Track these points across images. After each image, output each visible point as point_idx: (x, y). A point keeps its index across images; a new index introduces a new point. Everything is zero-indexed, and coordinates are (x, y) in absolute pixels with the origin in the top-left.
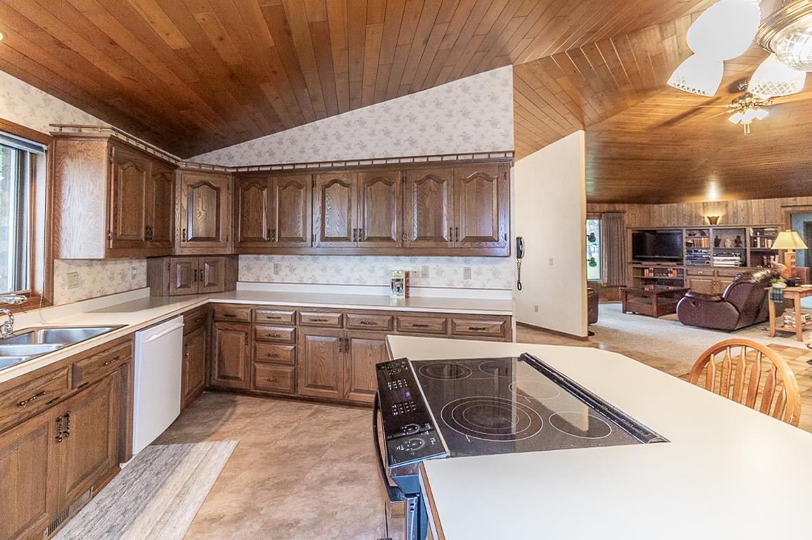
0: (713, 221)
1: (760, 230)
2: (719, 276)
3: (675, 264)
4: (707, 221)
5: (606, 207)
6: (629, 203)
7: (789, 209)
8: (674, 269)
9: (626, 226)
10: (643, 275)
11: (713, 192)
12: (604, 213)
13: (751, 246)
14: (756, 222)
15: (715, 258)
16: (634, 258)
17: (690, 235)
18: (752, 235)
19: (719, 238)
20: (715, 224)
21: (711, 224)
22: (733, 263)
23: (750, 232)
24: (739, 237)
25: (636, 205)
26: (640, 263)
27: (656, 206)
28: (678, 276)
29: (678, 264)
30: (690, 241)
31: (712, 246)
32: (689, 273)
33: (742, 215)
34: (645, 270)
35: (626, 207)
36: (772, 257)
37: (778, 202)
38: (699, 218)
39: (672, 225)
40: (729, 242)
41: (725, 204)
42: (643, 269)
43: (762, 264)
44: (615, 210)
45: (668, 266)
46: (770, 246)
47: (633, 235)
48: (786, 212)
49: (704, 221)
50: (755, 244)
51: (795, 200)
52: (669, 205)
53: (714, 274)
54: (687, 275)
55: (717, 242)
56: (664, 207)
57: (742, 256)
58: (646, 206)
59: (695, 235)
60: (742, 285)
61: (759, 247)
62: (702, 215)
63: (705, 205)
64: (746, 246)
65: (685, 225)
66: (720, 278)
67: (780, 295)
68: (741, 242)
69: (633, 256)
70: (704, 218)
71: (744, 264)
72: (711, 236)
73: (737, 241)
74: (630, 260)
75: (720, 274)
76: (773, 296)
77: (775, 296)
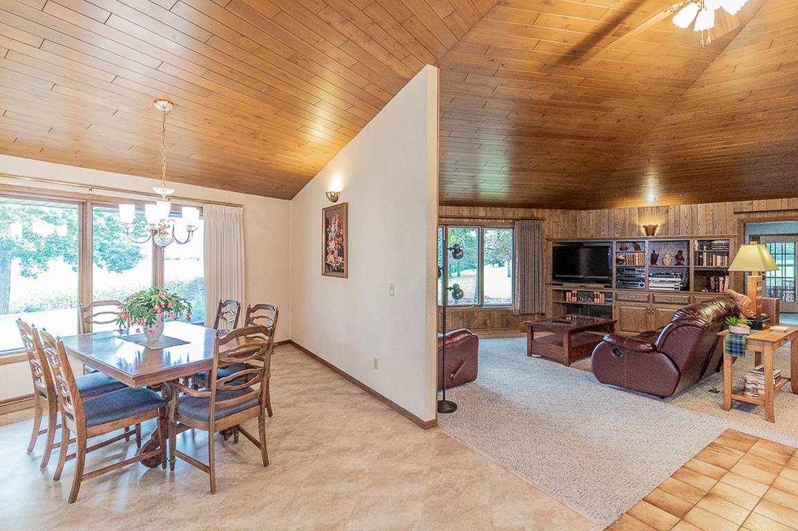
0: (650, 231)
1: (707, 243)
2: (654, 302)
3: (602, 286)
4: (643, 230)
5: (521, 213)
6: (550, 208)
7: (743, 216)
8: (600, 293)
9: (545, 237)
10: (565, 300)
11: (651, 193)
12: (517, 220)
13: (695, 264)
14: (702, 233)
15: (650, 279)
16: (554, 278)
17: (621, 249)
18: (697, 249)
19: (656, 253)
20: (653, 235)
21: (648, 235)
22: (672, 285)
23: (695, 245)
24: (680, 252)
25: (559, 211)
26: (561, 285)
27: (584, 213)
28: (606, 301)
29: (605, 287)
30: (621, 257)
31: (648, 263)
32: (619, 298)
33: (685, 223)
34: (567, 294)
35: (546, 213)
36: (722, 279)
37: (729, 205)
38: (633, 227)
39: (602, 237)
40: (668, 258)
41: (665, 209)
42: (565, 292)
43: (709, 287)
44: (533, 216)
45: (594, 288)
46: (719, 265)
47: (554, 248)
48: (739, 220)
49: (639, 231)
50: (700, 262)
51: (752, 203)
52: (599, 211)
53: (649, 299)
54: (616, 300)
55: (654, 259)
56: (593, 214)
57: (684, 276)
58: (572, 212)
59: (627, 249)
60: (685, 328)
61: (705, 265)
62: (637, 223)
63: (641, 211)
64: (689, 264)
65: (617, 236)
66: (656, 305)
67: (741, 345)
68: (682, 259)
69: (554, 275)
70: (639, 227)
71: (686, 288)
72: (647, 251)
73: (679, 257)
74: (550, 280)
75: (656, 300)
76: (731, 347)
77: (734, 346)
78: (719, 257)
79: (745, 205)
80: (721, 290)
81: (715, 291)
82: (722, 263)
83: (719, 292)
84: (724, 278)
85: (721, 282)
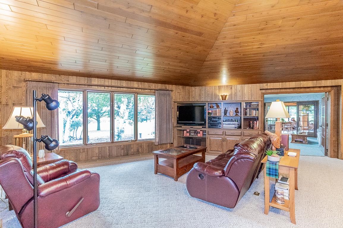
0: (224, 98)
1: (249, 104)
2: (225, 135)
3: (201, 127)
4: (221, 98)
5: (159, 86)
6: (176, 84)
7: (263, 91)
8: (201, 130)
9: (173, 100)
10: (184, 135)
11: (224, 78)
12: (157, 90)
13: (244, 115)
14: (246, 99)
15: (224, 123)
16: (178, 123)
17: (210, 107)
18: (244, 107)
19: (227, 109)
20: (225, 100)
21: (223, 100)
22: (233, 126)
23: (244, 105)
24: (237, 109)
25: (180, 87)
26: (181, 127)
27: (193, 88)
28: (203, 134)
29: (203, 127)
30: (210, 111)
31: (223, 114)
33: (239, 94)
34: (184, 131)
35: (173, 87)
36: (255, 122)
37: (258, 86)
38: (216, 96)
39: (202, 100)
41: (230, 87)
42: (184, 130)
43: (250, 126)
44: (166, 88)
45: (198, 128)
46: (254, 115)
47: (178, 106)
48: (262, 93)
49: (219, 98)
50: (246, 114)
51: (267, 85)
52: (200, 87)
53: (223, 133)
54: (208, 134)
55: (226, 112)
56: (197, 88)
57: (239, 121)
58: (187, 87)
59: (213, 107)
61: (248, 115)
62: (218, 94)
63: (220, 87)
64: (241, 115)
65: (209, 100)
66: (227, 136)
67: (276, 170)
68: (238, 112)
69: (178, 121)
70: (219, 96)
71: (240, 127)
72: (222, 109)
73: (237, 111)
74: (175, 124)
75: (227, 134)
76: (270, 171)
77: (271, 170)
78: (254, 111)
79: (264, 86)
80: (255, 128)
81: (253, 129)
82: (255, 114)
83: (254, 129)
84: (257, 122)
85: (255, 124)
